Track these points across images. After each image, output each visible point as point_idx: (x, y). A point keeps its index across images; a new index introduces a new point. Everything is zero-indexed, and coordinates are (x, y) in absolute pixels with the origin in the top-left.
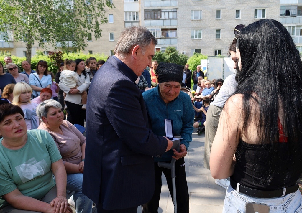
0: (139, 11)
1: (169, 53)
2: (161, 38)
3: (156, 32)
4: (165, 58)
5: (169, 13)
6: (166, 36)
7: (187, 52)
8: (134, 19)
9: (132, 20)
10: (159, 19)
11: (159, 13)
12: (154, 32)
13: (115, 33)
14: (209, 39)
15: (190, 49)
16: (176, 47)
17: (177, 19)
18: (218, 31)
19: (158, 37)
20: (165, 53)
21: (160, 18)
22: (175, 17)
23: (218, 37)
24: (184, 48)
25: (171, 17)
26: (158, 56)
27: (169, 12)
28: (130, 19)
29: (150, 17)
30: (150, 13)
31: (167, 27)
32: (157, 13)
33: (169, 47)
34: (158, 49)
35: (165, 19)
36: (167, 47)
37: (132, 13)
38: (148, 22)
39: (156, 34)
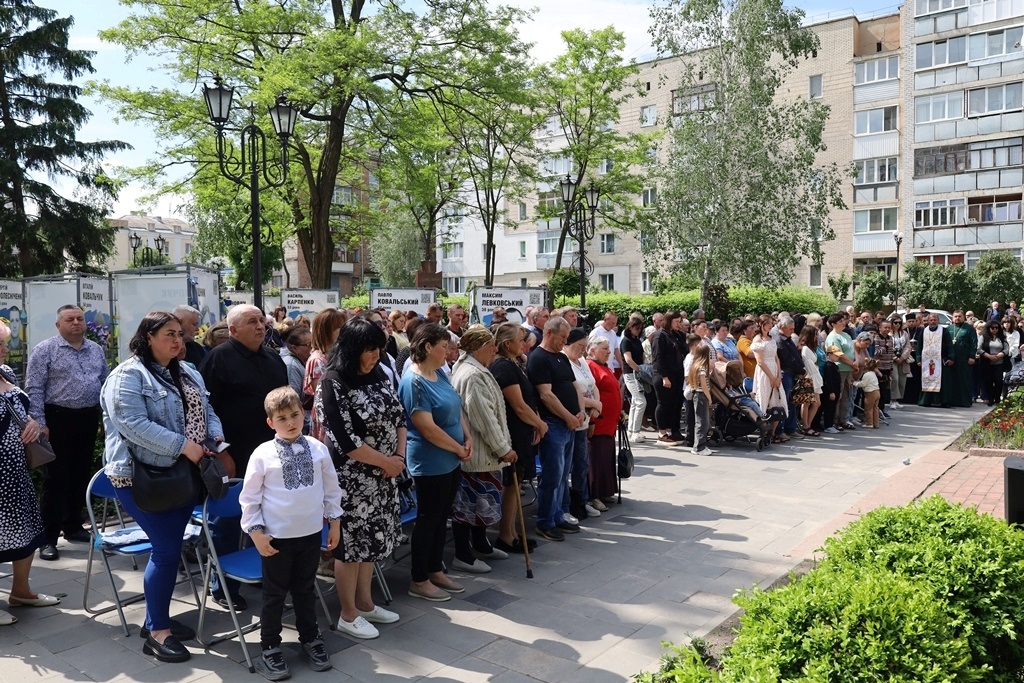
0: (899, 155)
1: (990, 269)
2: (966, 226)
3: (952, 210)
4: (976, 286)
5: (994, 152)
6: (983, 219)
8: (882, 177)
9: (876, 181)
10: (963, 173)
11: (964, 155)
12: (944, 211)
16: (1019, 249)
17: (1022, 167)
19: (956, 224)
20: (976, 269)
21: (966, 168)
22: (1016, 160)
25: (1002, 161)
27: (994, 149)
28: (870, 178)
29: (933, 169)
30: (933, 158)
31: (988, 193)
32: (956, 157)
33: (991, 251)
34: (956, 259)
35: (983, 171)
36: (986, 251)
37: (876, 161)
38: (926, 183)
39: (951, 213)
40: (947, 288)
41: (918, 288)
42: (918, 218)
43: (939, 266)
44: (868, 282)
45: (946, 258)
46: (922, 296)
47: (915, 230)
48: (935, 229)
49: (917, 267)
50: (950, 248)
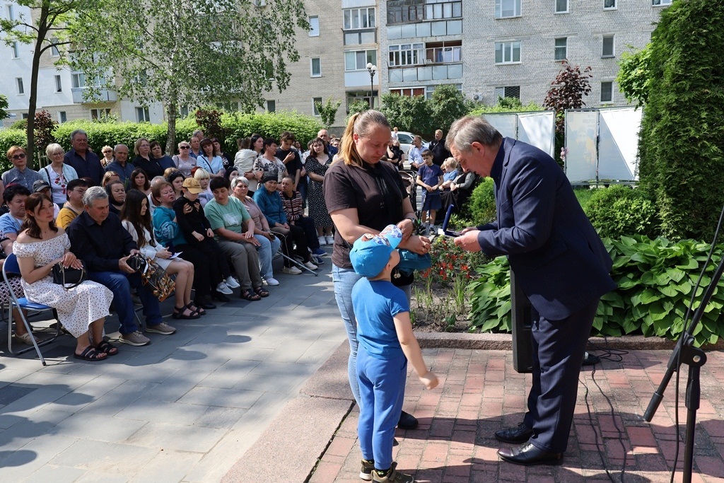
0: (376, 6)
1: (441, 99)
2: (424, 66)
3: (415, 52)
4: (432, 112)
5: (443, 6)
6: (437, 61)
7: (486, 95)
8: (365, 26)
9: (360, 27)
10: (422, 22)
11: (422, 7)
12: (409, 52)
13: (322, 58)
14: (539, 62)
15: (493, 88)
16: (461, 84)
17: (462, 19)
18: (561, 41)
19: (418, 64)
20: (432, 100)
21: (424, 18)
22: (457, 14)
23: (561, 55)
24: (479, 86)
25: (448, 14)
26: (416, 108)
27: (443, 4)
28: (356, 24)
29: (401, 18)
30: (400, 8)
31: (439, 40)
32: (416, 8)
33: (442, 85)
34: (419, 91)
35: (435, 21)
36: (438, 85)
37: (359, 10)
38: (396, 30)
39: (414, 55)
40: (413, 115)
41: (392, 115)
42: (391, 59)
43: (406, 97)
45: (412, 91)
46: (394, 121)
47: (389, 68)
48: (403, 68)
49: (392, 98)
50: (414, 84)
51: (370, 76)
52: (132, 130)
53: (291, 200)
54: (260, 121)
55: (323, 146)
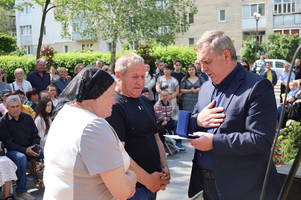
2: (300, 13)
3: (293, 4)
12: (289, 5)
13: (227, 10)
19: (296, 12)
26: (292, 43)
34: (295, 31)
39: (293, 6)
40: (289, 48)
41: (274, 48)
42: (276, 9)
43: (285, 35)
44: (247, 45)
45: (290, 32)
46: (275, 52)
47: (274, 16)
48: (284, 15)
49: (274, 36)
50: (292, 26)
51: (256, 22)
52: (98, 57)
53: (166, 107)
54: (177, 52)
55: (195, 70)
